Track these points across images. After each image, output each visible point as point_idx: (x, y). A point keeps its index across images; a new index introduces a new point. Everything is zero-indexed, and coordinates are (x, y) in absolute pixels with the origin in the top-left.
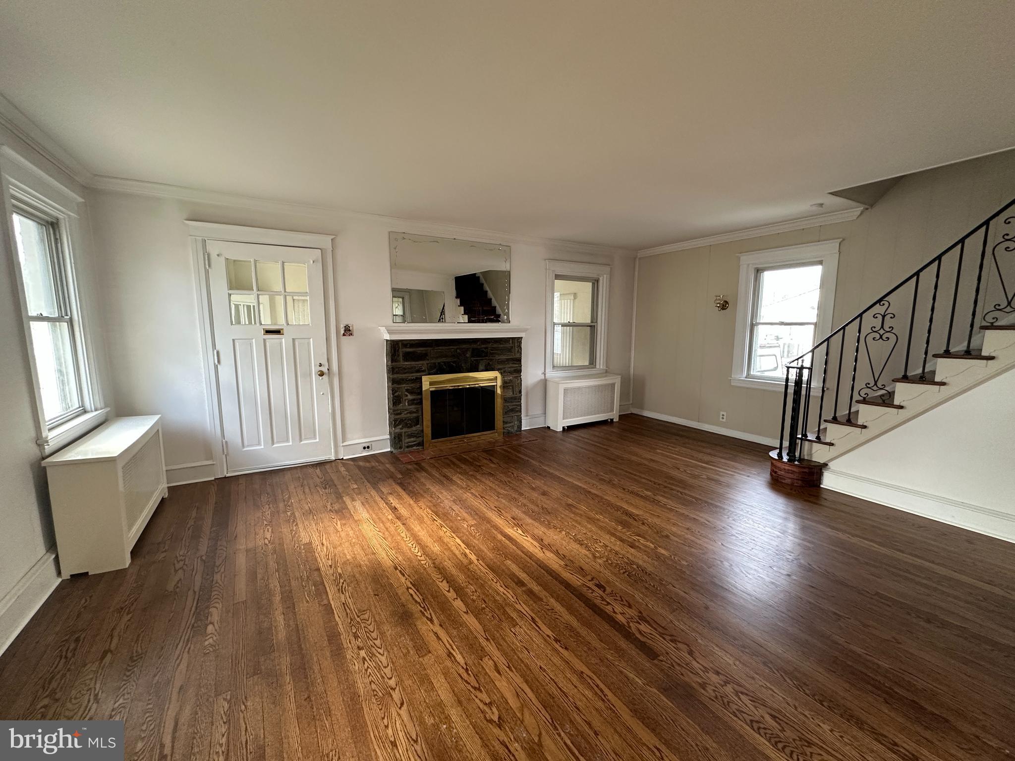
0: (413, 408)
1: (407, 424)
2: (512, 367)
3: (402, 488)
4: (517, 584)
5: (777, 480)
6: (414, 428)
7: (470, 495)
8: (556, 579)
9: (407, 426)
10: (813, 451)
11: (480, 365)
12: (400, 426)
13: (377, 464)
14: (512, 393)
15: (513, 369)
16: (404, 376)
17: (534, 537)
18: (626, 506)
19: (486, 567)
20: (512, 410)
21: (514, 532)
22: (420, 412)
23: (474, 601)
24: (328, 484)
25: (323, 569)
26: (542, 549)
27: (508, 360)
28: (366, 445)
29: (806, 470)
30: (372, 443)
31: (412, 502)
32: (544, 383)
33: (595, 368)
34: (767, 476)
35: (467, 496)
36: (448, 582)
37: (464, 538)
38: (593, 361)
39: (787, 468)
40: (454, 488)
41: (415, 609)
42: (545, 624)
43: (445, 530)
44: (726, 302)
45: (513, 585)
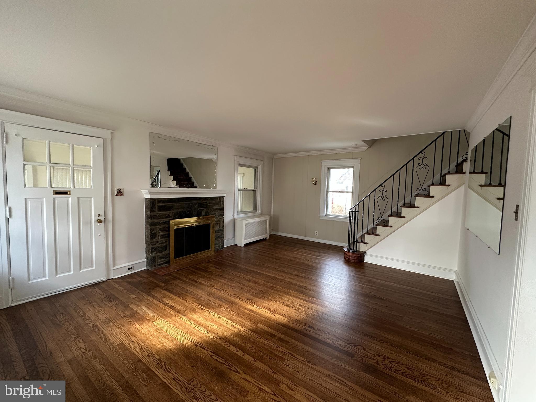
0: (163, 240)
1: (159, 251)
2: (220, 213)
3: (169, 292)
4: (271, 337)
5: (348, 261)
6: (164, 253)
7: (215, 290)
8: (289, 328)
9: (159, 252)
10: (360, 247)
11: (202, 213)
12: (155, 252)
13: (142, 279)
14: (219, 227)
15: (220, 214)
16: (158, 220)
17: (264, 307)
18: (298, 283)
19: (250, 331)
20: (219, 237)
21: (253, 307)
22: (168, 242)
23: (255, 353)
24: (110, 298)
25: (143, 359)
26: (272, 313)
27: (217, 209)
28: (130, 267)
29: (359, 255)
30: (134, 265)
31: (181, 300)
32: (234, 221)
33: (257, 212)
34: (343, 259)
35: (214, 290)
36: (233, 346)
37: (227, 317)
38: (255, 209)
39: (352, 255)
40: (203, 287)
41: (224, 368)
42: (298, 355)
43: (213, 314)
44: (316, 182)
45: (269, 337)
